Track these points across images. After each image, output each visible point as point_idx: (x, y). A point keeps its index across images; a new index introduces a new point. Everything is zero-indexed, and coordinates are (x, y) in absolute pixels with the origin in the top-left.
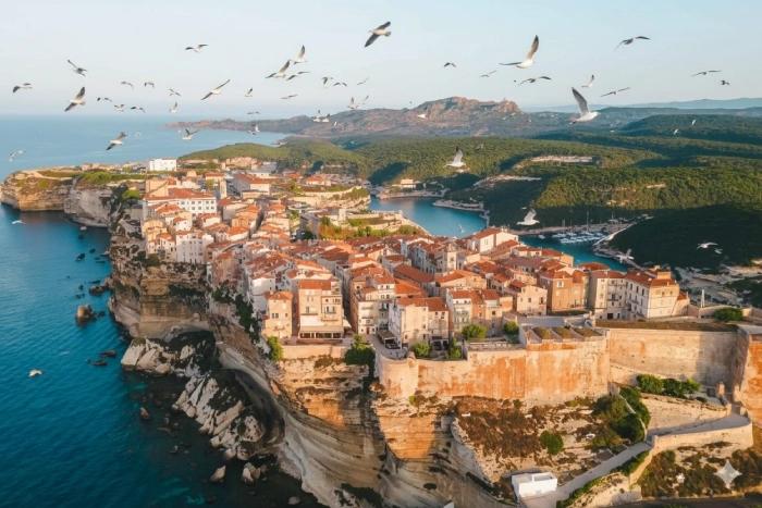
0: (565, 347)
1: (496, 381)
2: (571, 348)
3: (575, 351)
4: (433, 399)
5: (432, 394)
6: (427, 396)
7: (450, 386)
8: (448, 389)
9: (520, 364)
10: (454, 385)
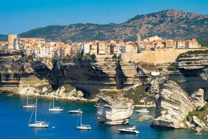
0: (164, 51)
1: (148, 58)
2: (165, 51)
3: (166, 51)
4: (134, 62)
5: (133, 61)
6: (132, 61)
7: (137, 59)
8: (137, 60)
9: (154, 54)
10: (138, 59)
